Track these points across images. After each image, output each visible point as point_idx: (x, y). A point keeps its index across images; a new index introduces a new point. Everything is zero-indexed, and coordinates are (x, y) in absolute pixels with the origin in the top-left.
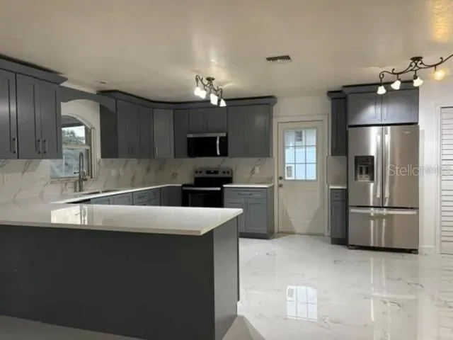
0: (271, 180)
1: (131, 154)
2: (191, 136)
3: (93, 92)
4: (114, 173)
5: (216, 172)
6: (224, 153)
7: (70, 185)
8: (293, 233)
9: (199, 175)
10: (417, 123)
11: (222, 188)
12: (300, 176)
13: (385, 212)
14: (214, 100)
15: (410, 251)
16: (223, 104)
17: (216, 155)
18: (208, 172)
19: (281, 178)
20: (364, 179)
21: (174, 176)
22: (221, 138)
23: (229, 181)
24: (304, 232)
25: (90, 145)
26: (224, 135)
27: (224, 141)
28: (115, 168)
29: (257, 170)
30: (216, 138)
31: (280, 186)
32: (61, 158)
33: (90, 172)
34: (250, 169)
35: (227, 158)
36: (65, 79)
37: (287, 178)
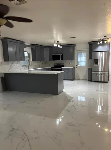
0: (74, 66)
1: (39, 60)
2: (53, 55)
3: (30, 45)
4: (35, 64)
5: (60, 64)
6: (62, 59)
7: (26, 67)
8: (80, 79)
9: (55, 65)
10: (109, 51)
11: (61, 68)
12: (82, 65)
13: (103, 73)
14: (59, 46)
15: (106, 82)
16: (61, 47)
17: (60, 60)
18: (58, 64)
19: (77, 65)
20: (96, 65)
21: (49, 65)
22: (61, 55)
23: (63, 66)
24: (82, 79)
25: (29, 58)
26: (62, 54)
27: (62, 56)
28: (35, 63)
29: (70, 63)
30: (60, 55)
31: (76, 67)
32: (25, 61)
33: (30, 64)
34: (69, 63)
35: (63, 61)
36: (25, 43)
37: (78, 65)
